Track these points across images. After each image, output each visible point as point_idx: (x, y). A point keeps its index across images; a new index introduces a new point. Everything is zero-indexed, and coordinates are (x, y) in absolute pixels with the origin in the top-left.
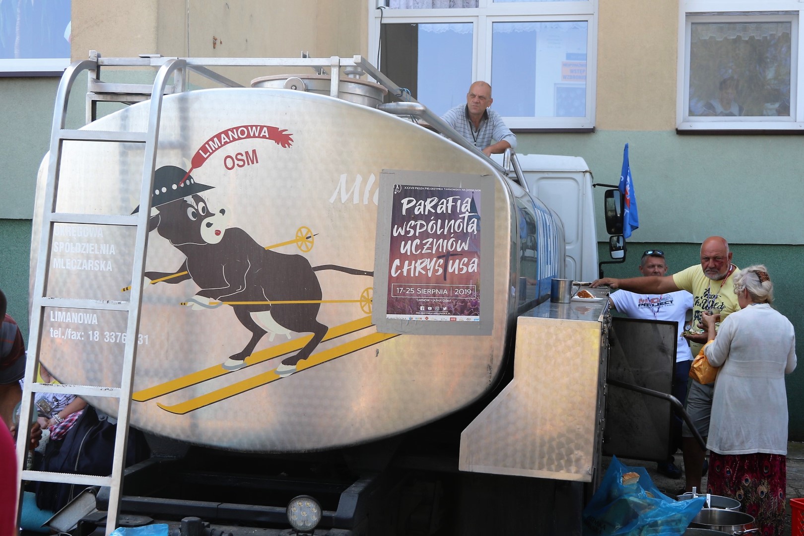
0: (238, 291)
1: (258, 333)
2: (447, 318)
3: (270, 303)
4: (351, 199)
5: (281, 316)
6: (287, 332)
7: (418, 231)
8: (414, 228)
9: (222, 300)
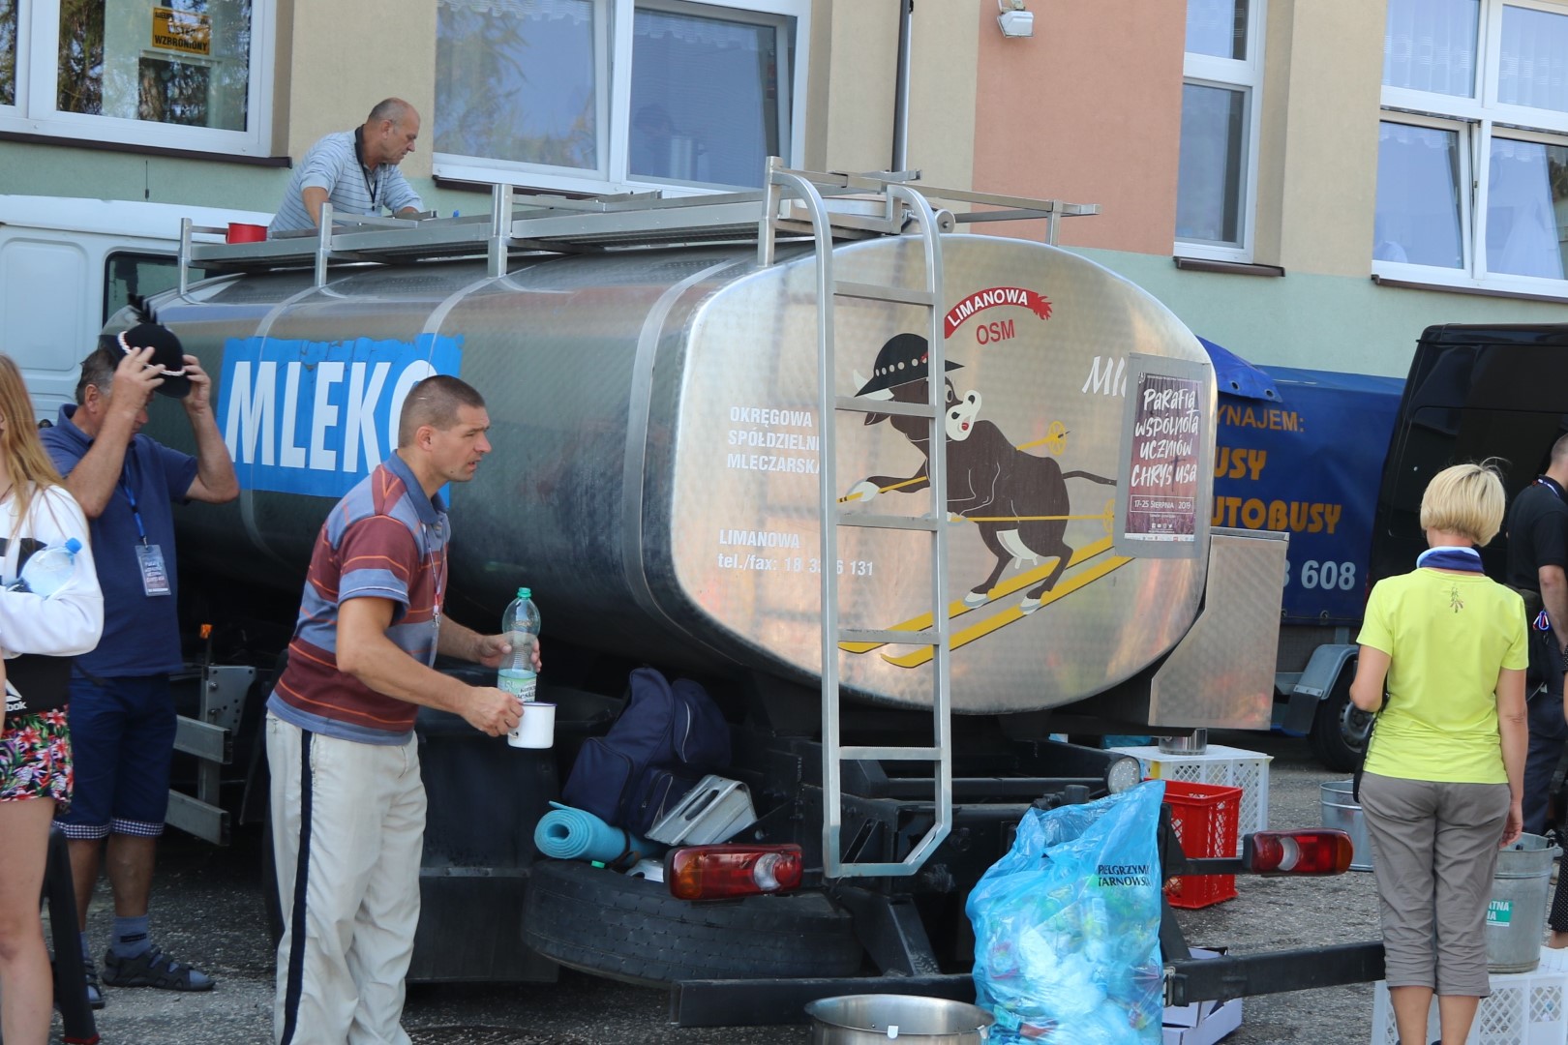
0: (986, 503)
1: (1004, 557)
2: (1171, 537)
3: (1018, 519)
4: (1102, 388)
5: (1029, 537)
6: (1033, 556)
7: (1156, 430)
8: (1152, 426)
9: (966, 515)
